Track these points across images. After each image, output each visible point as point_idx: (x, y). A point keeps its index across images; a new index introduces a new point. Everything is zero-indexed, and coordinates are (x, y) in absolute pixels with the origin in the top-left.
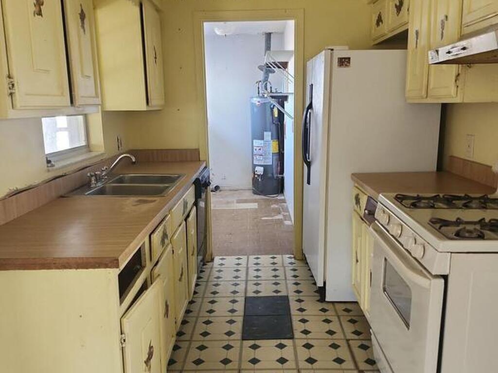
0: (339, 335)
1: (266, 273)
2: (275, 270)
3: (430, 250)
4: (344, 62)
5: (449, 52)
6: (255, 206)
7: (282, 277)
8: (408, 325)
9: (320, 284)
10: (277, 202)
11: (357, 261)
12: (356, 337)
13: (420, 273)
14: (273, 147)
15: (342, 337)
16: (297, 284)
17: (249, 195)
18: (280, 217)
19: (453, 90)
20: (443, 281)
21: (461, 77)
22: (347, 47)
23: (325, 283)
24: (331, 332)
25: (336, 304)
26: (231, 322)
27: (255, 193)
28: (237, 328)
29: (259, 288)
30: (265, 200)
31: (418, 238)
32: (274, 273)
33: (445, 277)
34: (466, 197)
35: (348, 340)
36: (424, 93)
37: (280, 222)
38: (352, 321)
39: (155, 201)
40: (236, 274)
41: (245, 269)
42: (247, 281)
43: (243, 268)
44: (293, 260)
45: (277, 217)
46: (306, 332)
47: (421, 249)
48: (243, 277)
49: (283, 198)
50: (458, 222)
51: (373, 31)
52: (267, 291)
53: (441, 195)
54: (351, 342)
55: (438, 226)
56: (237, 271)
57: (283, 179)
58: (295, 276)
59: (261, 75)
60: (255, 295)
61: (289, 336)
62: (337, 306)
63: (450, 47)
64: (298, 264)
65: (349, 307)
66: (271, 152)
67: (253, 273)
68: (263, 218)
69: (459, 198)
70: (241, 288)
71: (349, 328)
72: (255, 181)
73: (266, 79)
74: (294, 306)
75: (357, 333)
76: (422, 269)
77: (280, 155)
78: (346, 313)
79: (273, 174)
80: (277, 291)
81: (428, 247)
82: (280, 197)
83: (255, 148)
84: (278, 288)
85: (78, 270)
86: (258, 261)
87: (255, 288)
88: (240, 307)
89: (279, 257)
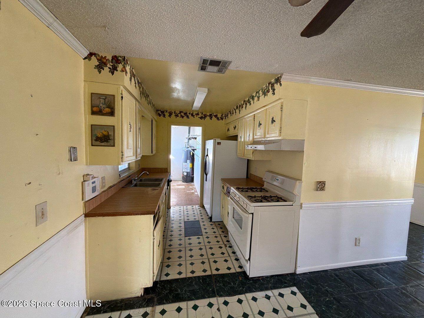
0: (217, 233)
1: (191, 212)
2: (193, 211)
3: (248, 206)
4: (219, 143)
5: (251, 147)
6: (184, 187)
7: (196, 214)
8: (241, 228)
9: (210, 216)
10: (191, 185)
11: (223, 208)
12: (223, 233)
13: (245, 212)
14: (190, 165)
15: (218, 233)
16: (202, 216)
17: (181, 183)
18: (193, 191)
19: (252, 156)
20: (252, 215)
21: (254, 153)
22: (220, 139)
23: (212, 215)
24: (214, 232)
25: (215, 223)
26: (180, 231)
27: (183, 182)
28: (183, 232)
29: (189, 218)
30: (187, 185)
31: (244, 202)
32: (193, 212)
33: (253, 214)
34: (256, 188)
35: (220, 235)
36: (243, 155)
37: (193, 193)
38: (221, 228)
39: (158, 189)
40: (180, 213)
41: (183, 211)
42: (184, 215)
43: (182, 211)
44: (199, 207)
45: (192, 191)
46: (206, 233)
47: (245, 205)
48: (182, 214)
49: (193, 184)
50: (255, 197)
51: (226, 133)
52: (192, 219)
53: (249, 187)
54: (221, 235)
55: (250, 198)
56: (180, 212)
57: (193, 177)
58: (201, 213)
59: (187, 140)
60: (187, 220)
61: (201, 234)
62: (216, 223)
63: (252, 146)
64: (201, 209)
65: (220, 223)
66: (190, 167)
67: (186, 213)
68: (187, 192)
69: (254, 188)
70: (182, 218)
71: (220, 231)
72: (183, 177)
73: (188, 142)
74: (202, 224)
75: (223, 232)
76: (246, 211)
77: (193, 169)
78: (219, 225)
79: (190, 175)
80: (195, 219)
81: (247, 205)
82: (192, 184)
83: (183, 166)
84: (195, 217)
85: (141, 216)
86: (187, 208)
87: (187, 218)
88: (183, 225)
89: (194, 206)
